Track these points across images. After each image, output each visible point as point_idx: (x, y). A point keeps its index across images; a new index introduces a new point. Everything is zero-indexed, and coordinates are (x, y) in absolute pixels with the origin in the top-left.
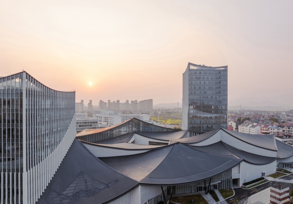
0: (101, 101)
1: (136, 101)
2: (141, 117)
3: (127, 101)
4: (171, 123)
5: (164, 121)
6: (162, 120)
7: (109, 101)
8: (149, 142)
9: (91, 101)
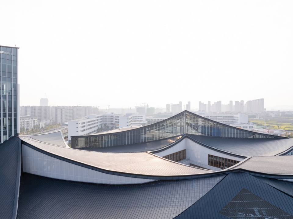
0: (200, 102)
1: (242, 101)
2: (235, 118)
3: (231, 102)
4: (288, 129)
5: (276, 126)
6: (274, 124)
7: (209, 102)
8: (209, 156)
9: (189, 103)
